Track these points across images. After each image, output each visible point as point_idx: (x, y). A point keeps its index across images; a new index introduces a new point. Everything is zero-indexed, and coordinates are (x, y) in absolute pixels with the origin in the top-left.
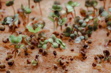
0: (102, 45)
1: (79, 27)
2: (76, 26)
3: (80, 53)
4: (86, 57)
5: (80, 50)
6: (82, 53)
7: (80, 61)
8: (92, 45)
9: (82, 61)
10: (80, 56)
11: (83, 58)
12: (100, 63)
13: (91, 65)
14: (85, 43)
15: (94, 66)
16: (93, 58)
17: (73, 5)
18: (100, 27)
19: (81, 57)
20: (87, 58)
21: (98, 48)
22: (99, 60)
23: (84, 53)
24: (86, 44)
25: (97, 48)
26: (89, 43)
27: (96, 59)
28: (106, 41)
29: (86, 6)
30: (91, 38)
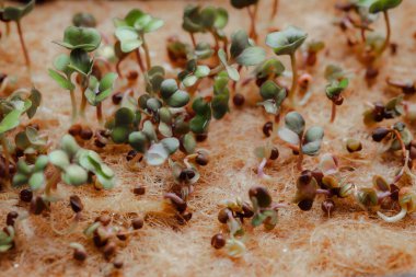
0: (244, 169)
1: (161, 105)
2: (152, 102)
3: (169, 201)
4: (190, 215)
5: (167, 188)
6: (173, 200)
7: (169, 231)
8: (209, 171)
9: (174, 228)
10: (167, 210)
11: (179, 219)
12: (238, 234)
13: (208, 244)
14: (186, 161)
15: (216, 247)
16: (215, 216)
17: (137, 26)
18: (240, 103)
19: (172, 215)
20: (194, 216)
21: (232, 179)
22: (234, 224)
23: (181, 200)
24: (189, 166)
25: (229, 181)
26: (200, 162)
27: (224, 219)
28: (259, 153)
29: (186, 27)
30: (205, 143)
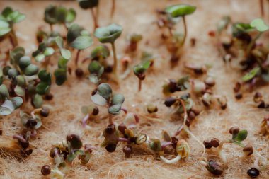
0: (75, 120)
1: (19, 74)
2: (12, 71)
3: (16, 140)
4: (31, 151)
5: (18, 131)
6: (19, 140)
7: (14, 162)
8: (50, 121)
9: (19, 159)
10: (15, 147)
11: (23, 153)
13: (40, 172)
14: (32, 114)
16: (48, 152)
17: (9, 19)
19: (18, 150)
20: (34, 151)
21: (64, 128)
22: (59, 159)
23: (24, 140)
24: (34, 117)
25: (62, 129)
26: (44, 115)
28: (85, 110)
29: (46, 20)
30: (51, 102)
